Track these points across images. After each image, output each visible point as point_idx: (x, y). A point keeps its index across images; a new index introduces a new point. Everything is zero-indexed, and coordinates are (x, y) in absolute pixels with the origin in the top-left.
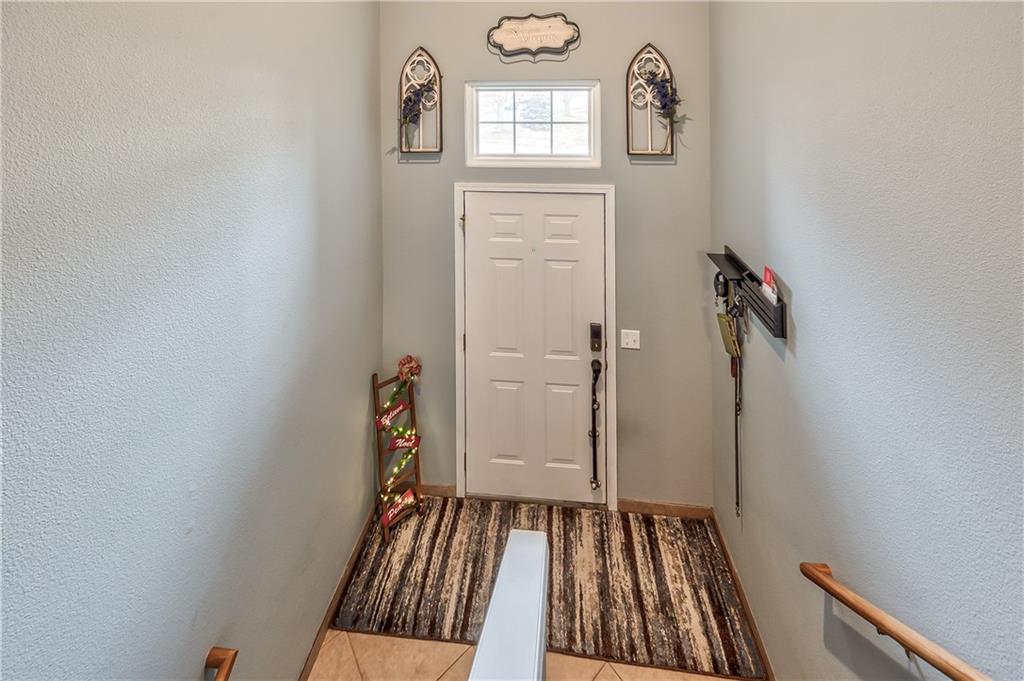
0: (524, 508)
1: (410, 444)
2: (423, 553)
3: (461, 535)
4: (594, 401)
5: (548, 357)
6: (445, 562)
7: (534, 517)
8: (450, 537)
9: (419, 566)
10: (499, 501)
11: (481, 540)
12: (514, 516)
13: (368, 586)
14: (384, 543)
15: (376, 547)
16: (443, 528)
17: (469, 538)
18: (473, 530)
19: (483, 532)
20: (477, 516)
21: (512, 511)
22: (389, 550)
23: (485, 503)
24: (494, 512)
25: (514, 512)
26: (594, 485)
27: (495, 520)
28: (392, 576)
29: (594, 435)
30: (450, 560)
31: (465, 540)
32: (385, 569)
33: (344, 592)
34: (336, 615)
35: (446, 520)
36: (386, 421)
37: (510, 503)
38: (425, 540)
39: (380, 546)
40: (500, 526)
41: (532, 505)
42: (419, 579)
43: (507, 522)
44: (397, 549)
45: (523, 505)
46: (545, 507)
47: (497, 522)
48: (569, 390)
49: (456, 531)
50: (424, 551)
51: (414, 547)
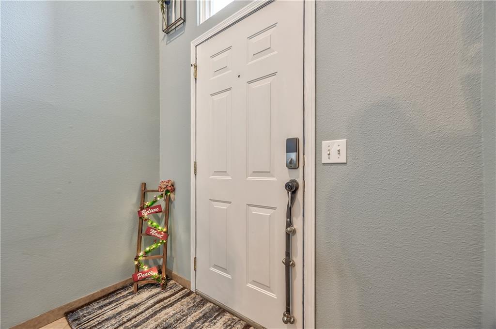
0: (227, 316)
1: (160, 236)
2: (142, 308)
3: (172, 310)
4: (289, 224)
5: (250, 178)
6: (148, 319)
7: (230, 325)
8: (165, 308)
9: (133, 313)
10: (214, 304)
11: (180, 319)
12: (215, 317)
13: (101, 308)
14: (132, 293)
15: (127, 292)
16: (166, 301)
17: (174, 314)
18: (182, 311)
19: (186, 315)
20: (191, 305)
21: (217, 313)
22: (130, 297)
23: (204, 300)
24: (204, 308)
25: (218, 315)
26: (285, 319)
27: (201, 312)
28: (116, 309)
29: (289, 265)
30: (150, 320)
31: (171, 314)
32: (118, 304)
33: (89, 304)
34: (72, 312)
35: (172, 298)
36: (145, 214)
37: (220, 308)
38: (151, 302)
39: (128, 293)
40: (200, 318)
41: (234, 318)
42: (125, 320)
43: (207, 318)
44: (133, 299)
45: (228, 314)
46: (244, 324)
47: (201, 315)
48: (267, 213)
49: (171, 306)
50: (145, 306)
51: (142, 302)
